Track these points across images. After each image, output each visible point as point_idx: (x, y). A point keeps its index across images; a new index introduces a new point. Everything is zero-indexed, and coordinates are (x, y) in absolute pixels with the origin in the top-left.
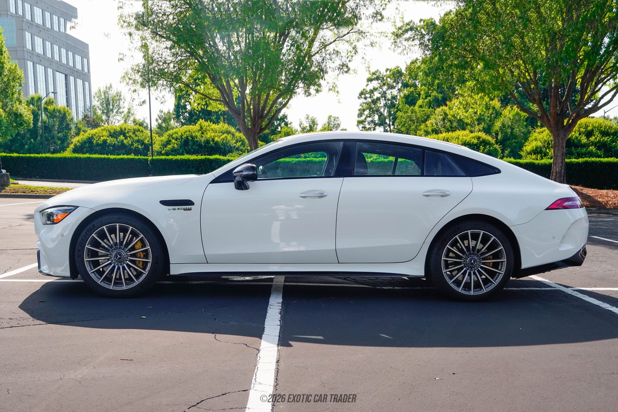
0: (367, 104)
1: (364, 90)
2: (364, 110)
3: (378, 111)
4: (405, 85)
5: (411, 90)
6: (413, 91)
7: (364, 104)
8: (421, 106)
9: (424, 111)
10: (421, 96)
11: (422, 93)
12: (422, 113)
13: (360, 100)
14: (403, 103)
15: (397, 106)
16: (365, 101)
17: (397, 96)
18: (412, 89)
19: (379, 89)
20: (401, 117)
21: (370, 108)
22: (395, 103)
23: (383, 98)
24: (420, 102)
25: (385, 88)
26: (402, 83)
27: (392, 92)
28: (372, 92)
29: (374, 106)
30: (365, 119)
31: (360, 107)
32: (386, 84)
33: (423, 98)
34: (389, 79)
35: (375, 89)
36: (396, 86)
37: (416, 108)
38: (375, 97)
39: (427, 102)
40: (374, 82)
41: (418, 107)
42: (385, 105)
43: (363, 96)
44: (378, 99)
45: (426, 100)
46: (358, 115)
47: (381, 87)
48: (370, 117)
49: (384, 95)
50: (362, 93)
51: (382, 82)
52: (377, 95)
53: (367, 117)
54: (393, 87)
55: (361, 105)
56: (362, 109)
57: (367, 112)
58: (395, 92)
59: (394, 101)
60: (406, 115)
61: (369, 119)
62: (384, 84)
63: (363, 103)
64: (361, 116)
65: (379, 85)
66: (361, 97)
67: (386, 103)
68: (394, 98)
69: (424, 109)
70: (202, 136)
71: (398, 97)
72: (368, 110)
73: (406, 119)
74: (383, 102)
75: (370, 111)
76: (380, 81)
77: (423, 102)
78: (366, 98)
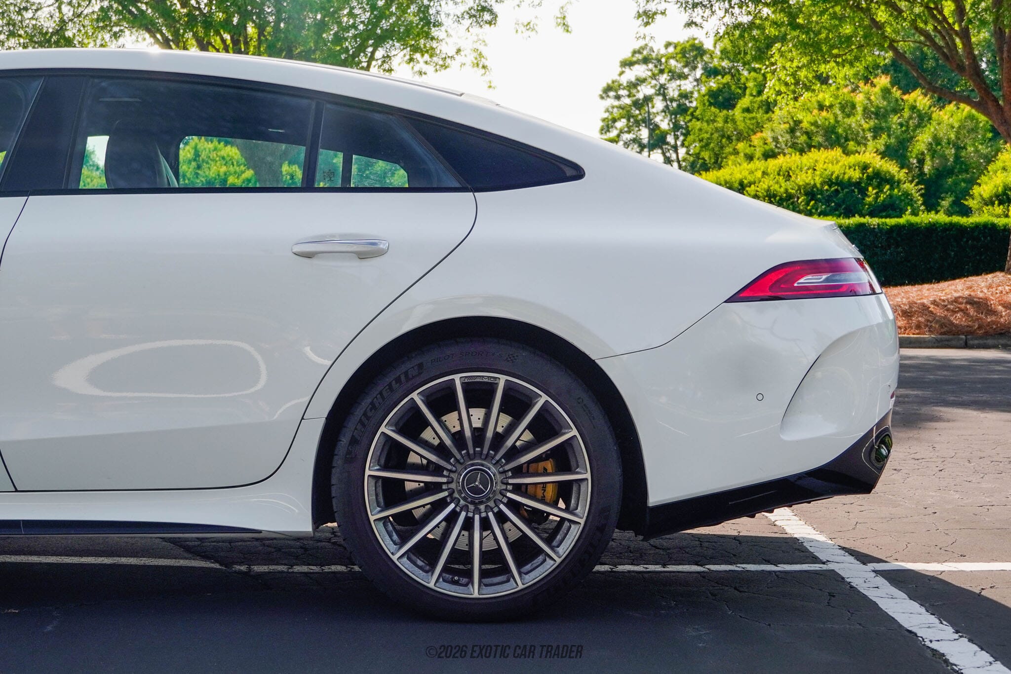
0: (623, 109)
1: (613, 82)
2: (614, 120)
3: (648, 122)
4: (712, 72)
5: (724, 81)
6: (728, 83)
7: (615, 110)
8: (747, 110)
9: (753, 118)
10: (748, 92)
11: (750, 84)
12: (748, 122)
13: (603, 102)
14: (707, 105)
15: (691, 110)
16: (616, 103)
17: (692, 93)
18: (727, 78)
19: (649, 80)
21: (629, 116)
22: (688, 104)
23: (661, 98)
24: (745, 102)
25: (663, 79)
26: (705, 69)
27: (680, 86)
28: (633, 85)
29: (637, 112)
30: (618, 136)
31: (606, 115)
32: (666, 71)
33: (751, 95)
34: (673, 62)
35: (641, 81)
36: (688, 75)
37: (737, 113)
38: (641, 96)
39: (762, 101)
40: (637, 67)
41: (740, 111)
42: (666, 109)
43: (612, 94)
44: (648, 99)
45: (759, 99)
46: (602, 130)
47: (654, 77)
48: (629, 132)
49: (662, 91)
50: (608, 89)
51: (656, 66)
52: (645, 90)
53: (621, 132)
54: (682, 76)
55: (607, 111)
56: (610, 117)
57: (621, 124)
58: (687, 85)
59: (687, 102)
61: (627, 137)
62: (662, 72)
63: (613, 107)
64: (609, 131)
65: (650, 73)
66: (608, 96)
67: (667, 107)
68: (685, 96)
69: (754, 115)
71: (696, 95)
72: (624, 121)
74: (659, 104)
75: (629, 120)
76: (651, 66)
77: (751, 102)
78: (618, 97)
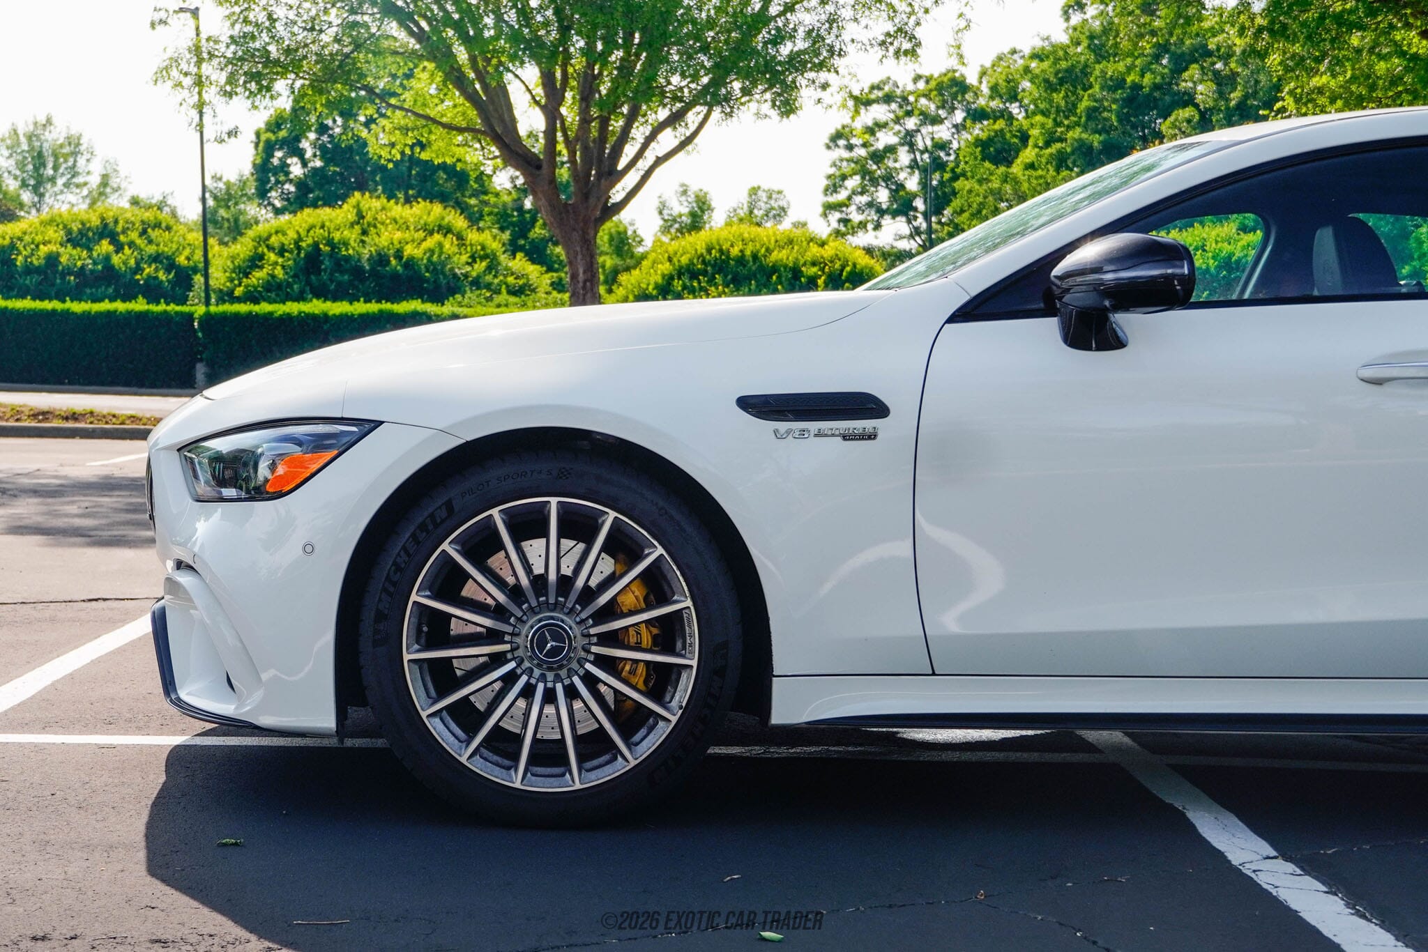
0: (856, 163)
1: (844, 127)
2: (844, 178)
3: (888, 178)
4: (978, 115)
5: (997, 127)
6: (1002, 130)
7: (845, 164)
8: (1031, 166)
9: (1041, 177)
10: (1031, 142)
11: (1034, 132)
12: (1035, 182)
13: (830, 152)
14: (976, 158)
15: (951, 165)
16: (846, 154)
17: (950, 142)
18: (1000, 124)
19: (891, 124)
20: (970, 191)
21: (864, 172)
22: (945, 158)
23: (906, 148)
24: (1028, 154)
25: (911, 123)
26: (968, 111)
27: (932, 133)
28: (871, 131)
29: (875, 167)
30: (849, 198)
31: (832, 171)
32: (916, 112)
33: (1036, 146)
34: (923, 101)
35: (880, 126)
36: (946, 118)
37: (1016, 169)
38: (880, 145)
39: (1051, 155)
40: (875, 107)
41: (1022, 167)
42: (914, 165)
43: (842, 142)
44: (891, 149)
45: (1049, 151)
46: (826, 190)
47: (897, 120)
48: (862, 193)
49: (909, 139)
50: (837, 136)
51: (901, 107)
52: (885, 139)
53: (854, 193)
54: (936, 121)
55: (834, 165)
56: (838, 173)
57: (853, 182)
58: (943, 132)
59: (942, 154)
60: (985, 187)
61: (864, 199)
62: (909, 114)
63: (842, 160)
64: (835, 191)
65: (892, 116)
66: (837, 146)
67: (915, 160)
68: (943, 146)
69: (1040, 172)
70: (363, 242)
71: (955, 145)
72: (857, 178)
73: (985, 197)
74: (904, 157)
75: (863, 178)
76: (894, 106)
77: (1038, 155)
78: (850, 147)
